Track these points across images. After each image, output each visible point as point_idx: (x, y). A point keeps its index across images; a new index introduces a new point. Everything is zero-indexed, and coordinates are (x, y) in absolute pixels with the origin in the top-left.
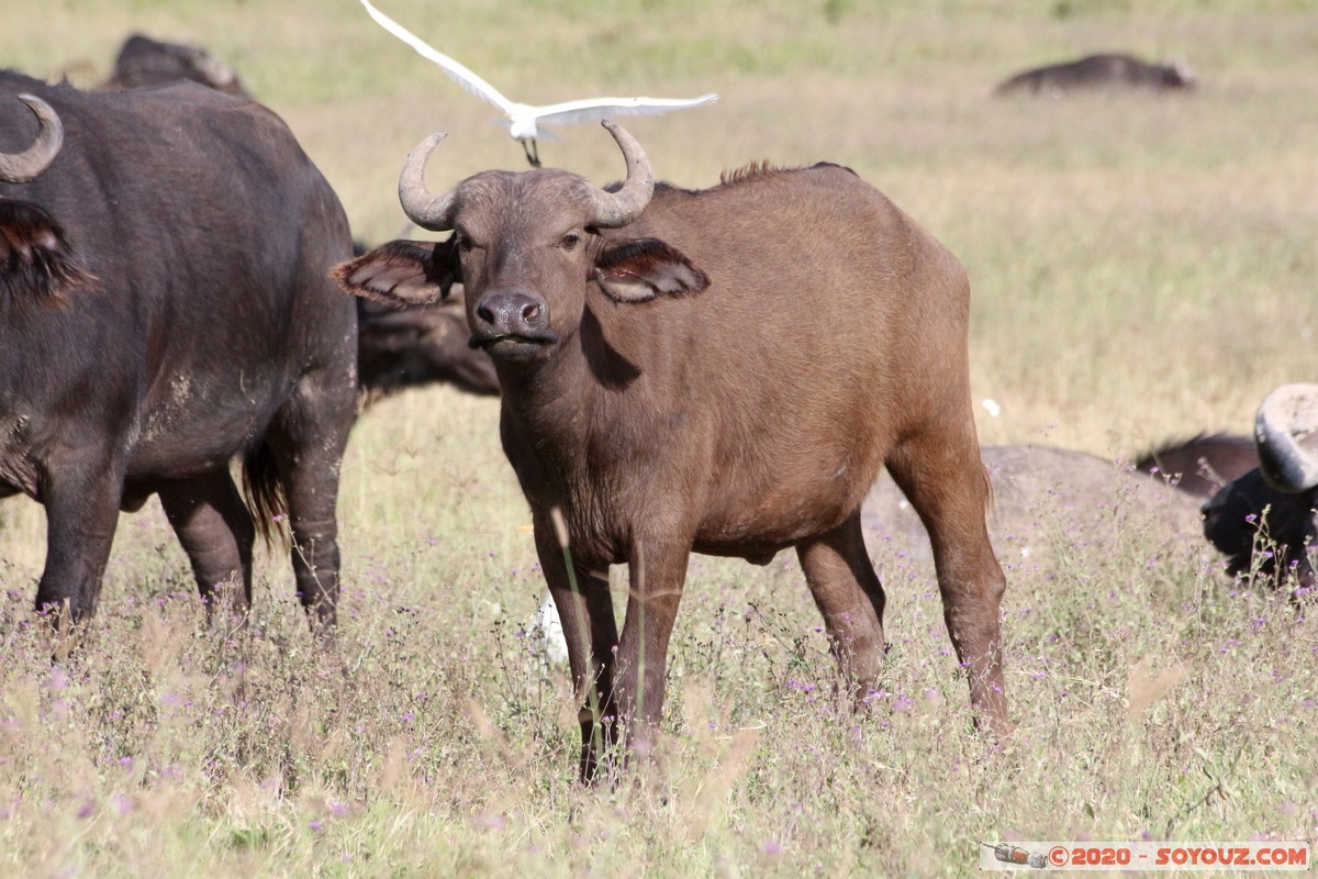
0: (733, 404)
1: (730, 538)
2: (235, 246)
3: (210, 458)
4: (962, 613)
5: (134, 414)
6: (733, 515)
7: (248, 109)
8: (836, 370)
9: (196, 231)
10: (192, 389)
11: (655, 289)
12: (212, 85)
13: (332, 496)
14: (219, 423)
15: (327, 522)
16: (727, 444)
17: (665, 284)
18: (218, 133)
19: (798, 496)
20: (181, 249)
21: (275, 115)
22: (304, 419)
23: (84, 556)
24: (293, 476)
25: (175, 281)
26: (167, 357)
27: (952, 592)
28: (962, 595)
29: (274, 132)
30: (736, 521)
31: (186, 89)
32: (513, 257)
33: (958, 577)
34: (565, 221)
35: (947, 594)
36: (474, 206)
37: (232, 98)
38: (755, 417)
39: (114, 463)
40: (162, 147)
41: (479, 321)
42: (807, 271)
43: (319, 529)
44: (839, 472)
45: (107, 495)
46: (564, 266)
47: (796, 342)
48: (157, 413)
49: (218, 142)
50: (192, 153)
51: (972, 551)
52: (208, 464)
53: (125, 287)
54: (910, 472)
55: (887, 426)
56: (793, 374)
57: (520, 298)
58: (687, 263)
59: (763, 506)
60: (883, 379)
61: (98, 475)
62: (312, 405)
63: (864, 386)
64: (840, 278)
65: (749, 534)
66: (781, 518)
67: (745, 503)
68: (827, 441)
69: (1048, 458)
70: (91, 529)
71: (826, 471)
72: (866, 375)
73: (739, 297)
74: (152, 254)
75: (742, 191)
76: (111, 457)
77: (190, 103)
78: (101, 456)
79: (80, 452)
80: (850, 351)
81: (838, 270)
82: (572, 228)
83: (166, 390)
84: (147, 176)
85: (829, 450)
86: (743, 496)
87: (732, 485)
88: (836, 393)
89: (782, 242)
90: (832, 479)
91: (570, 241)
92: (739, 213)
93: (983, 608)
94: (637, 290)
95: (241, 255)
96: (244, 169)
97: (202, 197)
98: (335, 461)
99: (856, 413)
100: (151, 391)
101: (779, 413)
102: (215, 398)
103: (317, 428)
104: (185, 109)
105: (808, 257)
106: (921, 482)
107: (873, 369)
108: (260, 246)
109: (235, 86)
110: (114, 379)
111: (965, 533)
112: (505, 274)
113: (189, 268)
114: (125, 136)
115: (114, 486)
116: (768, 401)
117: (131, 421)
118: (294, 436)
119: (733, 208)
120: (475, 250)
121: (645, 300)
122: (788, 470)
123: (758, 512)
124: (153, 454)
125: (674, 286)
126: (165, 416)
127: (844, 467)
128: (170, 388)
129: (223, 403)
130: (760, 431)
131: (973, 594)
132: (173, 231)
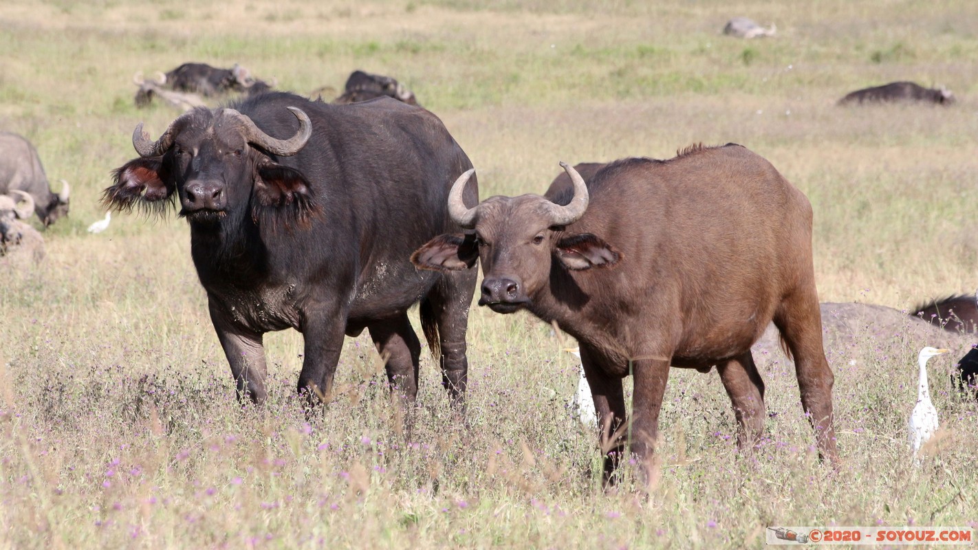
0: (689, 278)
1: (691, 355)
2: (412, 191)
3: (398, 308)
4: (811, 397)
5: (354, 284)
6: (692, 342)
7: (420, 113)
8: (748, 259)
9: (391, 182)
10: (387, 271)
11: (590, 263)
12: (399, 99)
13: (463, 329)
14: (403, 290)
15: (461, 343)
16: (687, 300)
17: (595, 260)
18: (403, 129)
19: (728, 331)
20: (382, 193)
21: (435, 116)
22: (449, 284)
23: (325, 362)
24: (442, 317)
25: (378, 210)
26: (373, 252)
27: (806, 385)
28: (812, 386)
29: (434, 127)
30: (694, 345)
31: (386, 101)
33: (810, 376)
34: (534, 230)
35: (802, 386)
37: (411, 106)
38: (702, 285)
39: (342, 310)
40: (373, 136)
42: (729, 203)
43: (456, 347)
44: (752, 318)
45: (338, 328)
46: (535, 254)
47: (725, 243)
48: (368, 284)
49: (403, 133)
50: (389, 139)
51: (817, 361)
52: (397, 312)
53: (348, 212)
54: (785, 318)
55: (777, 292)
56: (724, 261)
57: (505, 281)
59: (709, 336)
60: (774, 265)
61: (333, 317)
62: (453, 277)
63: (764, 268)
64: (747, 206)
65: (701, 353)
66: (719, 344)
67: (700, 335)
68: (744, 299)
69: (867, 310)
70: (328, 346)
71: (744, 317)
72: (764, 262)
73: (690, 219)
74: (365, 195)
75: (690, 159)
76: (340, 307)
77: (389, 110)
78: (334, 307)
79: (323, 304)
80: (756, 249)
81: (746, 204)
82: (539, 232)
83: (373, 271)
84: (363, 151)
85: (746, 304)
86: (698, 330)
87: (691, 324)
88: (748, 272)
89: (714, 188)
90: (747, 321)
92: (689, 172)
93: (823, 393)
94: (580, 263)
95: (415, 195)
96: (417, 148)
97: (395, 163)
98: (466, 309)
99: (760, 282)
100: (364, 271)
101: (716, 283)
102: (401, 275)
103: (456, 290)
104: (386, 114)
105: (729, 196)
106: (791, 323)
107: (768, 258)
108: (426, 191)
109: (412, 100)
110: (342, 264)
111: (814, 351)
112: (498, 267)
113: (386, 203)
114: (352, 130)
115: (342, 323)
116: (709, 276)
117: (352, 288)
118: (443, 295)
119: (686, 169)
121: (584, 269)
122: (722, 316)
123: (706, 339)
124: (366, 306)
125: (601, 261)
126: (373, 285)
127: (754, 314)
128: (376, 270)
129: (405, 278)
130: (705, 293)
131: (817, 386)
132: (377, 183)
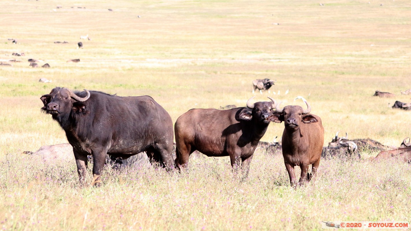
10: (123, 142)
11: (310, 121)
17: (312, 121)
23: (99, 165)
32: (292, 114)
34: (299, 112)
36: (287, 109)
41: (287, 122)
45: (102, 156)
46: (299, 117)
48: (117, 145)
57: (293, 119)
58: (315, 118)
61: (100, 152)
70: (99, 160)
91: (300, 114)
94: (308, 122)
100: (116, 141)
112: (291, 116)
120: (287, 115)
121: (309, 123)
125: (313, 121)
126: (119, 146)
128: (119, 141)
129: (129, 144)
